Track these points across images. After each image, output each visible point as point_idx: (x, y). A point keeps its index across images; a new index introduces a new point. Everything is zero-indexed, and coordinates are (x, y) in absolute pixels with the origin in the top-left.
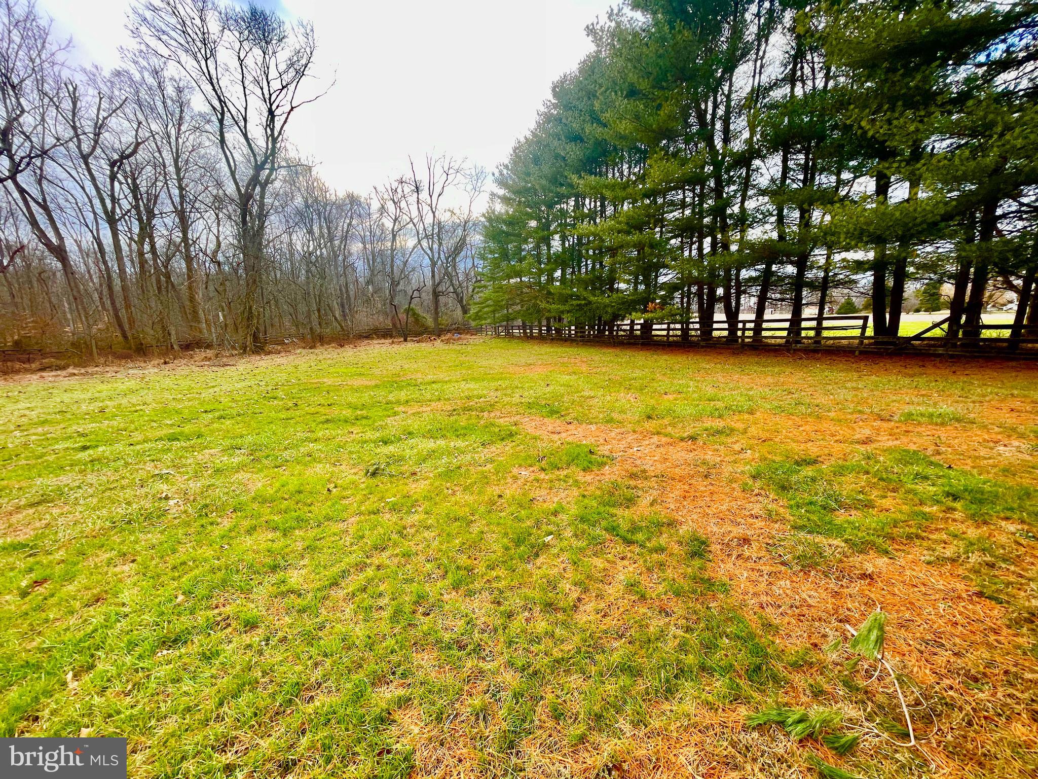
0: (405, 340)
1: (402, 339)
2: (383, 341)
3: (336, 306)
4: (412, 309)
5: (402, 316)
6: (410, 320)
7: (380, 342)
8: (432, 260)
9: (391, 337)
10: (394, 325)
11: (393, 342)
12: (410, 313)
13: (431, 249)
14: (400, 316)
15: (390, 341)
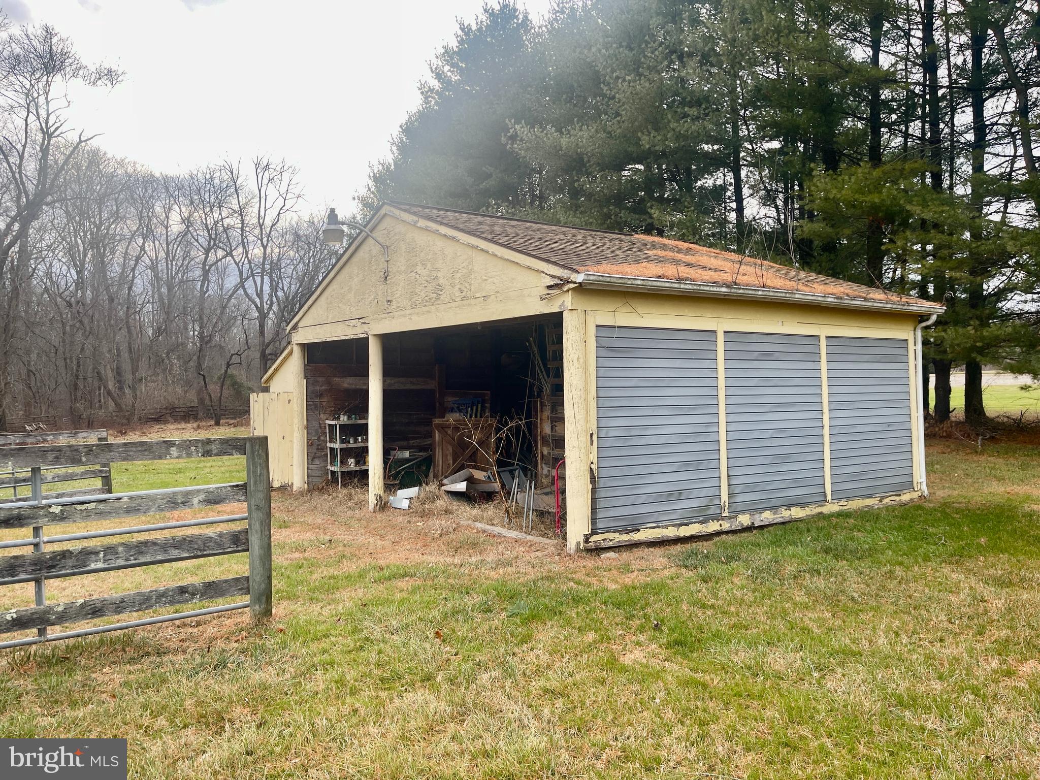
0: (217, 424)
1: (213, 422)
2: (183, 425)
3: (110, 374)
4: (232, 376)
5: (214, 388)
6: (226, 392)
7: (179, 426)
8: (260, 310)
9: (196, 418)
10: (201, 401)
11: (199, 427)
12: (228, 382)
13: (260, 295)
14: (211, 387)
15: (195, 425)
